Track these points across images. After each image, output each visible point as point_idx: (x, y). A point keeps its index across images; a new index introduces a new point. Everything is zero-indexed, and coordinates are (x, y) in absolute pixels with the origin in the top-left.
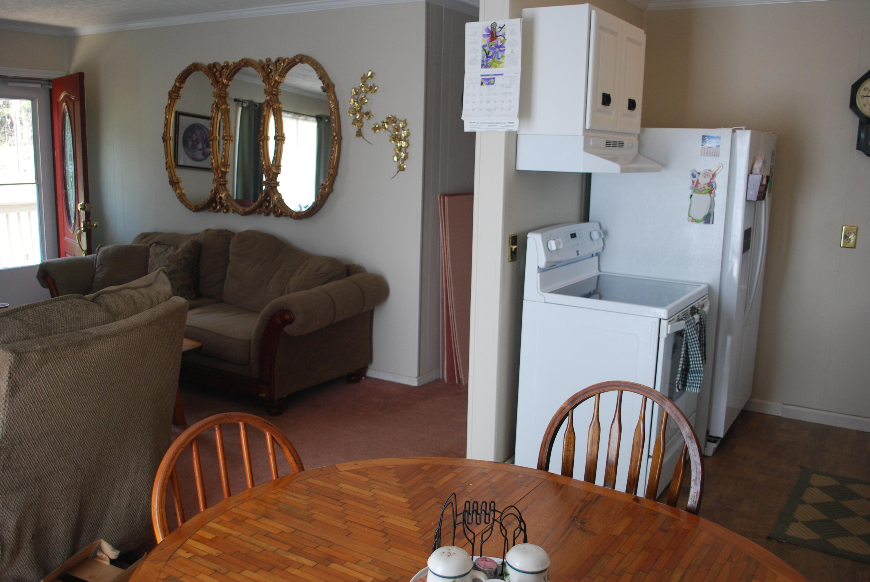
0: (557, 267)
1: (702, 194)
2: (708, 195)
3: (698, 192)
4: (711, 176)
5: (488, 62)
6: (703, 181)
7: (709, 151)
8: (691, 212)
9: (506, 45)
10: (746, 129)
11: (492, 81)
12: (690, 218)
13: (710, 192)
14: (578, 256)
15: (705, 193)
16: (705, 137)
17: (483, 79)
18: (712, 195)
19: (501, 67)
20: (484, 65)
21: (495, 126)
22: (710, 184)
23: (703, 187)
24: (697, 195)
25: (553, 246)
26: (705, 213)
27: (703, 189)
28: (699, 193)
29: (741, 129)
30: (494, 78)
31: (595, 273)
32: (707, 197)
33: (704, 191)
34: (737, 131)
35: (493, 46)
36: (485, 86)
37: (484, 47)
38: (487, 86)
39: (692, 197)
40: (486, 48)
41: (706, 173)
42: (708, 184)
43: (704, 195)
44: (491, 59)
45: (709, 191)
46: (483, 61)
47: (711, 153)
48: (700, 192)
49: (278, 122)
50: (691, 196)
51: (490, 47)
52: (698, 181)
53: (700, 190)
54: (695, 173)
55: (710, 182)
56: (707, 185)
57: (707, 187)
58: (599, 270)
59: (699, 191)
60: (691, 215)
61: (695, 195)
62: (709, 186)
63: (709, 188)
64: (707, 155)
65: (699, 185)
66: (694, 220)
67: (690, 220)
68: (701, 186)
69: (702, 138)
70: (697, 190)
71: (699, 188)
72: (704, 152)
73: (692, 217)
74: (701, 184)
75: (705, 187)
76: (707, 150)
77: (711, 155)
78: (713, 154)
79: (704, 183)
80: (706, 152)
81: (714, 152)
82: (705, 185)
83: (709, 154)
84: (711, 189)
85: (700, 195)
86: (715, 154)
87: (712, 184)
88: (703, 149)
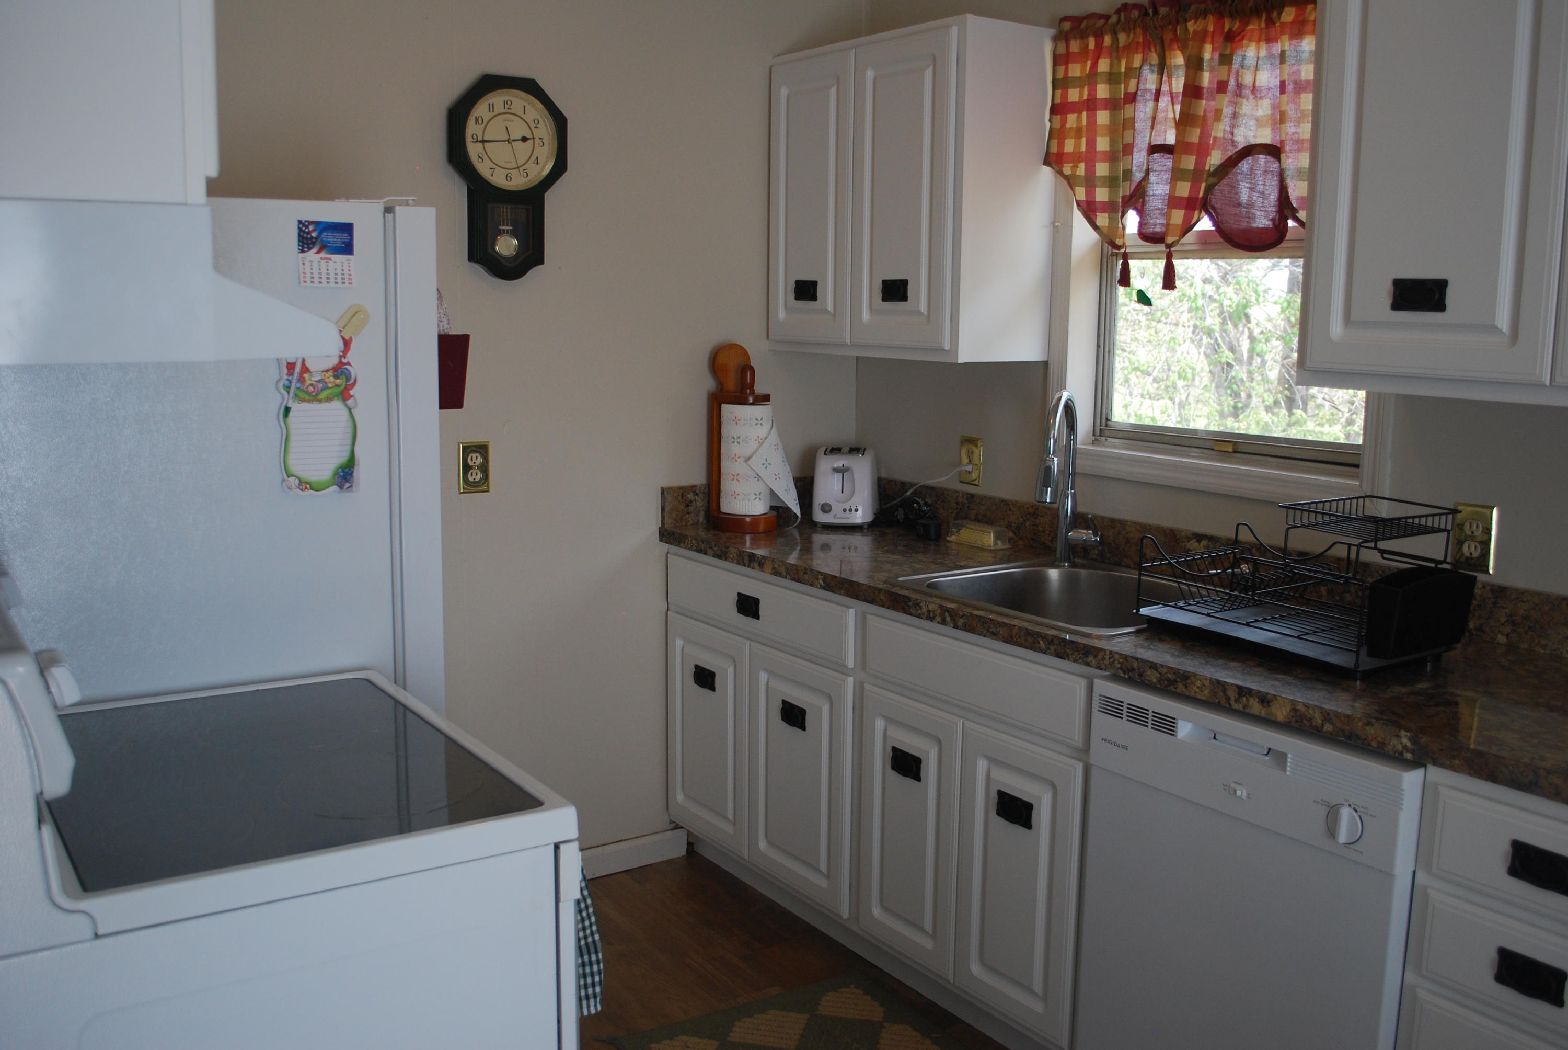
1: (320, 401)
2: (337, 404)
3: (307, 397)
4: (341, 345)
6: (321, 361)
7: (324, 271)
8: (290, 461)
12: (293, 481)
13: (345, 395)
15: (328, 399)
16: (307, 227)
18: (350, 402)
22: (340, 370)
23: (319, 381)
24: (305, 405)
26: (335, 458)
27: (320, 386)
28: (309, 401)
29: (407, 203)
33: (325, 394)
34: (398, 209)
39: (291, 414)
42: (335, 369)
43: (326, 405)
45: (338, 390)
47: (332, 276)
48: (313, 397)
50: (287, 410)
52: (301, 362)
53: (311, 389)
55: (341, 363)
56: (330, 373)
57: (332, 379)
59: (310, 394)
60: (294, 468)
61: (296, 407)
62: (336, 377)
63: (338, 381)
64: (320, 283)
65: (306, 375)
66: (308, 486)
67: (293, 486)
68: (313, 379)
69: (299, 228)
70: (304, 391)
71: (308, 382)
72: (312, 273)
73: (297, 477)
74: (312, 371)
75: (327, 380)
76: (319, 265)
77: (332, 280)
78: (339, 277)
79: (322, 369)
80: (315, 271)
81: (339, 272)
82: (325, 375)
83: (328, 278)
84: (346, 385)
85: (315, 406)
86: (343, 279)
87: (345, 371)
88: (307, 262)
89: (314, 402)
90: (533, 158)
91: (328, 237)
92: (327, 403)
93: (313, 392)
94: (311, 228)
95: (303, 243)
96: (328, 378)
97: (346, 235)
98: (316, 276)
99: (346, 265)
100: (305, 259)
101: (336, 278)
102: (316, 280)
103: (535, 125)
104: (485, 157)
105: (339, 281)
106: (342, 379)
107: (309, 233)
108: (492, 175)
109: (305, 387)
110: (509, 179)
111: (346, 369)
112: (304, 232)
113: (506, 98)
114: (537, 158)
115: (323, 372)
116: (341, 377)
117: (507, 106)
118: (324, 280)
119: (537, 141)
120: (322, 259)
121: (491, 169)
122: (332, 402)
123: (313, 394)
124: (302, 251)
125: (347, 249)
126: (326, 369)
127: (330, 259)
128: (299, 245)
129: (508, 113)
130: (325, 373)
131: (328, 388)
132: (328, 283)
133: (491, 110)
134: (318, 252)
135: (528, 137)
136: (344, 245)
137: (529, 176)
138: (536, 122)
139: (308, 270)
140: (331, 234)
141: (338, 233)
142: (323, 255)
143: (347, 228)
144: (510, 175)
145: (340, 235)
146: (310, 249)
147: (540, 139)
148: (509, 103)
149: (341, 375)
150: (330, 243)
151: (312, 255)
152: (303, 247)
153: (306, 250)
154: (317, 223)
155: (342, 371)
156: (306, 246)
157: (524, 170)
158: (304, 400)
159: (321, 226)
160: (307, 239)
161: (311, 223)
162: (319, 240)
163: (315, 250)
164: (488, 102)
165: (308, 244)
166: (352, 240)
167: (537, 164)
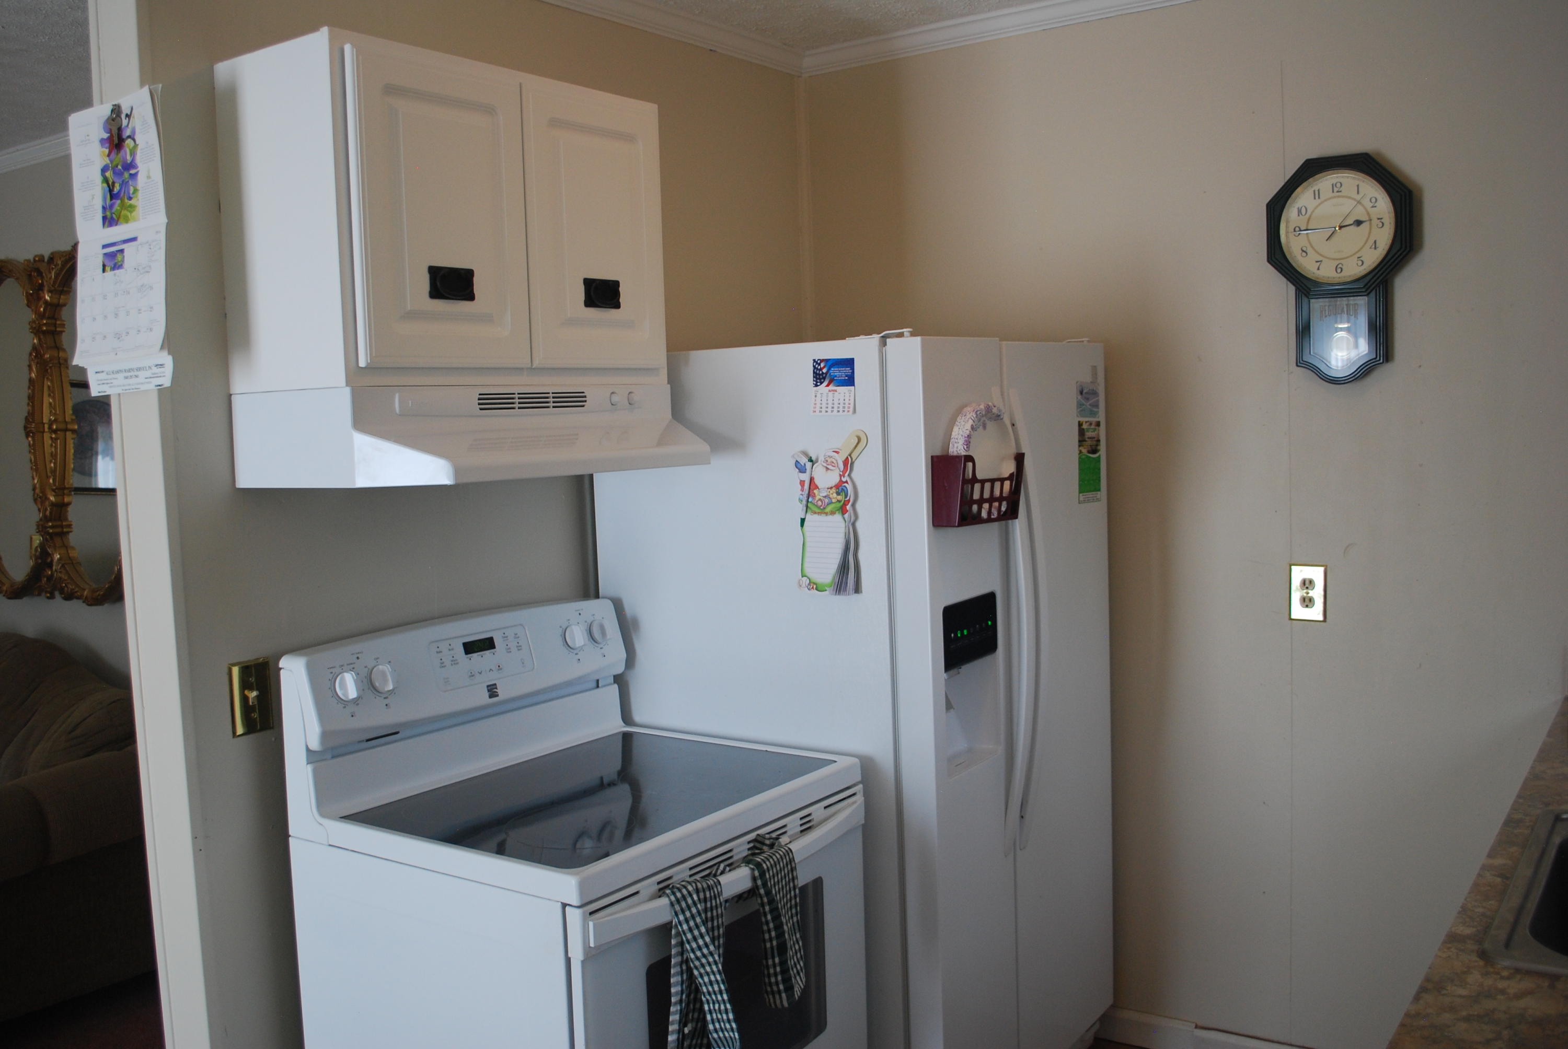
0: (402, 739)
1: (826, 514)
2: (838, 517)
3: (817, 510)
4: (841, 466)
5: (114, 210)
6: (826, 479)
7: (830, 402)
8: (806, 565)
9: (138, 161)
10: (913, 334)
11: (119, 257)
12: (805, 581)
13: (843, 510)
14: (495, 700)
15: (833, 513)
16: (819, 364)
17: (105, 254)
18: (850, 516)
19: (135, 220)
20: (109, 220)
21: (136, 376)
22: (840, 488)
23: (825, 497)
24: (815, 516)
25: (349, 686)
27: (827, 500)
28: (819, 513)
29: (901, 335)
30: (122, 251)
31: (615, 725)
32: (835, 525)
33: (828, 509)
34: (888, 340)
35: (120, 167)
36: (109, 274)
37: (104, 170)
38: (113, 272)
39: (806, 524)
40: (108, 174)
41: (829, 460)
42: (837, 486)
43: (830, 517)
44: (119, 202)
45: (840, 505)
46: (104, 208)
47: (836, 406)
48: (822, 511)
49: (53, 392)
50: (803, 521)
51: (114, 169)
52: (812, 479)
53: (820, 503)
54: (804, 460)
55: (841, 482)
56: (834, 490)
57: (835, 495)
58: (627, 717)
59: (819, 507)
60: (808, 571)
61: (810, 518)
62: (838, 494)
63: (839, 498)
64: (827, 412)
65: (816, 491)
66: (815, 586)
67: (804, 585)
68: (821, 495)
69: (814, 367)
70: (814, 504)
71: (818, 498)
72: (821, 404)
73: (808, 578)
74: (820, 488)
75: (831, 496)
76: (827, 396)
77: (835, 410)
78: (841, 406)
79: (827, 486)
80: (824, 402)
81: (841, 401)
82: (829, 492)
83: (833, 408)
84: (845, 501)
85: (823, 518)
86: (844, 407)
87: (844, 488)
88: (819, 395)
89: (822, 515)
90: (1371, 242)
91: (835, 372)
92: (831, 516)
93: (821, 506)
94: (822, 365)
95: (817, 379)
96: (832, 494)
97: (848, 369)
98: (824, 406)
99: (847, 395)
100: (818, 392)
101: (838, 407)
102: (824, 409)
103: (1372, 205)
104: (1310, 250)
105: (841, 409)
106: (842, 495)
107: (821, 369)
108: (1318, 269)
109: (815, 501)
110: (1339, 270)
111: (845, 486)
112: (817, 369)
113: (1334, 181)
114: (1375, 242)
115: (828, 488)
116: (841, 494)
117: (1336, 189)
118: (830, 409)
119: (1375, 222)
120: (829, 391)
121: (1317, 262)
122: (835, 515)
123: (822, 508)
124: (816, 386)
125: (850, 381)
126: (830, 486)
127: (836, 391)
128: (814, 381)
129: (1339, 197)
130: (829, 490)
131: (832, 503)
132: (832, 411)
133: (1317, 197)
134: (828, 386)
135: (1364, 219)
136: (847, 378)
137: (1364, 264)
138: (1373, 200)
139: (818, 402)
140: (837, 369)
141: (843, 368)
142: (831, 387)
143: (849, 363)
144: (1340, 266)
145: (844, 369)
146: (821, 383)
147: (1378, 219)
148: (1338, 185)
149: (842, 492)
150: (836, 377)
151: (823, 388)
152: (817, 382)
153: (819, 384)
154: (826, 361)
155: (842, 489)
156: (818, 381)
157: (1359, 258)
158: (815, 513)
159: (830, 363)
160: (819, 375)
161: (822, 361)
162: (828, 375)
163: (825, 383)
164: (1313, 189)
165: (820, 379)
166: (853, 372)
167: (1375, 248)
